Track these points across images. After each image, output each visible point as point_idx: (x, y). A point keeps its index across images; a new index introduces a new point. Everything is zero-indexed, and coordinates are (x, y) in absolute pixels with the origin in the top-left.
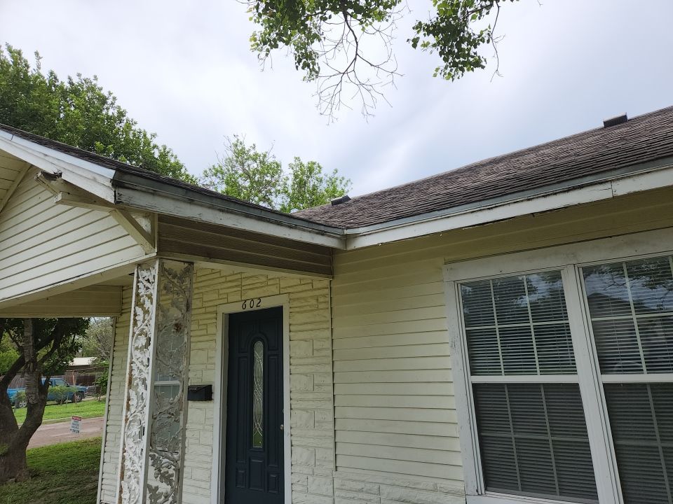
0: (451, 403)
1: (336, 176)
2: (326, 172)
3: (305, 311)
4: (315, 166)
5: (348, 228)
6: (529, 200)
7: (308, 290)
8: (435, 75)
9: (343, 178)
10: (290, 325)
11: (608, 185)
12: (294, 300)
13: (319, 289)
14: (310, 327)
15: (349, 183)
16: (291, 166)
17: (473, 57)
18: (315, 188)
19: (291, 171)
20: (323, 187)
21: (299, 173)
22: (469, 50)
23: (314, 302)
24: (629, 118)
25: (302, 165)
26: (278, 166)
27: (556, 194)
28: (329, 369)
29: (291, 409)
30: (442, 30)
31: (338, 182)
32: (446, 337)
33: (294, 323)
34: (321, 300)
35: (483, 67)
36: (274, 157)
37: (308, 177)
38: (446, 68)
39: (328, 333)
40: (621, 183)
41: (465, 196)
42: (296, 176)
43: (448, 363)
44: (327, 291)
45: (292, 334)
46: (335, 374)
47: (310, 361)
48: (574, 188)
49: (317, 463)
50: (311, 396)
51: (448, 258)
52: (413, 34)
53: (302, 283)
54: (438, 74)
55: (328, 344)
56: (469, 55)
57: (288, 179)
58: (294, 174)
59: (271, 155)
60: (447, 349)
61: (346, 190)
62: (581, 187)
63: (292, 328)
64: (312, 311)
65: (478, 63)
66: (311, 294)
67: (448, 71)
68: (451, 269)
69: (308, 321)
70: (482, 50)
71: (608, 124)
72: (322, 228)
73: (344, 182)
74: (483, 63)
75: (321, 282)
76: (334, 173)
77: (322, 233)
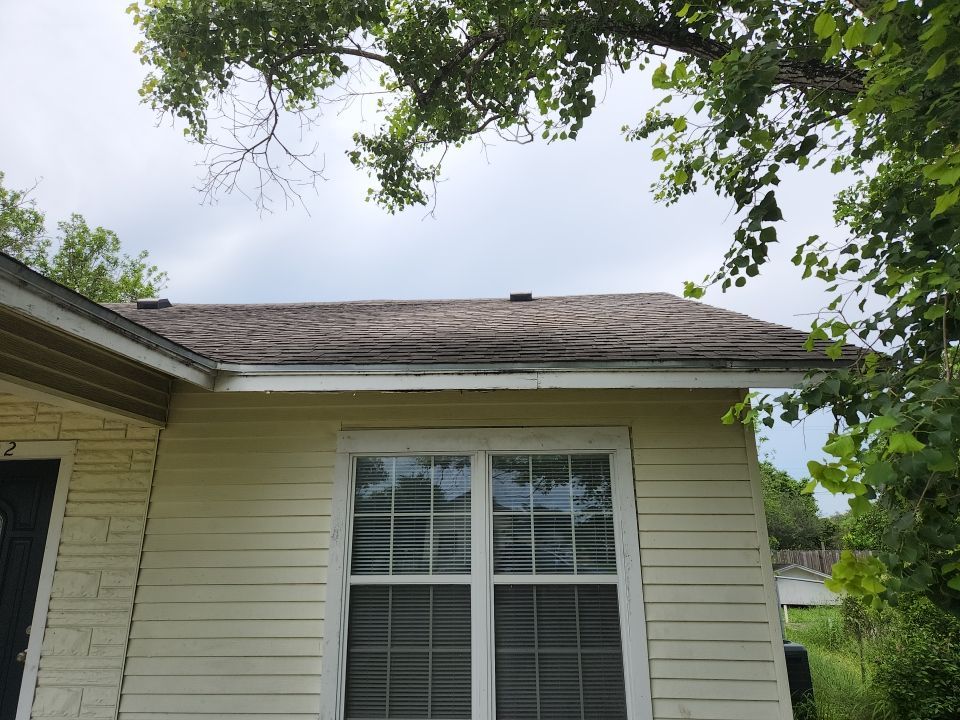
0: (319, 611)
1: (143, 262)
2: (128, 252)
3: (105, 472)
4: (110, 239)
5: (222, 362)
6: (460, 374)
7: (118, 440)
8: (367, 200)
9: (155, 268)
10: (70, 491)
11: (534, 376)
12: (85, 452)
13: (137, 440)
14: (109, 496)
15: (163, 278)
16: (61, 225)
17: (413, 190)
18: (101, 270)
19: (64, 236)
20: (116, 275)
21: (76, 240)
22: (410, 181)
23: (124, 459)
24: (533, 297)
25: (86, 230)
26: (37, 218)
27: (487, 373)
28: (134, 564)
29: (47, 627)
30: (386, 151)
31: (145, 272)
32: (328, 524)
33: (78, 487)
34: (140, 457)
35: (424, 204)
36: (33, 202)
37: (93, 251)
38: (381, 194)
39: (142, 509)
40: (546, 376)
41: (384, 351)
42: (69, 244)
43: (324, 558)
44: (153, 445)
45: (70, 505)
46: (142, 572)
47: (100, 550)
48: (504, 372)
49: (83, 710)
50: (91, 605)
51: (346, 423)
52: (353, 147)
53: (107, 426)
54: (371, 199)
55: (139, 526)
56: (409, 186)
57: (48, 244)
58: (67, 241)
59: (28, 197)
60: (326, 540)
61: (156, 286)
62: (511, 372)
63: (73, 496)
64: (118, 472)
65: (418, 198)
66: (120, 445)
67: (384, 197)
68: (349, 437)
69: (106, 487)
70: (424, 186)
71: (515, 298)
72: (190, 356)
73: (155, 274)
74: (424, 199)
75: (143, 430)
76: (141, 257)
77: (188, 363)
